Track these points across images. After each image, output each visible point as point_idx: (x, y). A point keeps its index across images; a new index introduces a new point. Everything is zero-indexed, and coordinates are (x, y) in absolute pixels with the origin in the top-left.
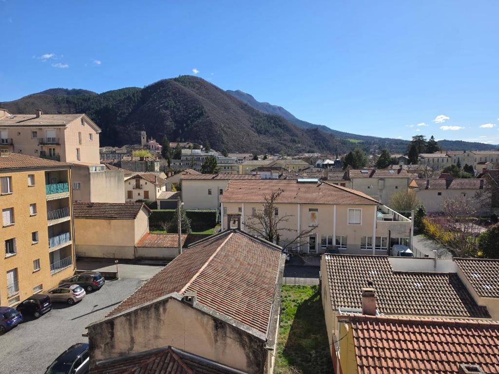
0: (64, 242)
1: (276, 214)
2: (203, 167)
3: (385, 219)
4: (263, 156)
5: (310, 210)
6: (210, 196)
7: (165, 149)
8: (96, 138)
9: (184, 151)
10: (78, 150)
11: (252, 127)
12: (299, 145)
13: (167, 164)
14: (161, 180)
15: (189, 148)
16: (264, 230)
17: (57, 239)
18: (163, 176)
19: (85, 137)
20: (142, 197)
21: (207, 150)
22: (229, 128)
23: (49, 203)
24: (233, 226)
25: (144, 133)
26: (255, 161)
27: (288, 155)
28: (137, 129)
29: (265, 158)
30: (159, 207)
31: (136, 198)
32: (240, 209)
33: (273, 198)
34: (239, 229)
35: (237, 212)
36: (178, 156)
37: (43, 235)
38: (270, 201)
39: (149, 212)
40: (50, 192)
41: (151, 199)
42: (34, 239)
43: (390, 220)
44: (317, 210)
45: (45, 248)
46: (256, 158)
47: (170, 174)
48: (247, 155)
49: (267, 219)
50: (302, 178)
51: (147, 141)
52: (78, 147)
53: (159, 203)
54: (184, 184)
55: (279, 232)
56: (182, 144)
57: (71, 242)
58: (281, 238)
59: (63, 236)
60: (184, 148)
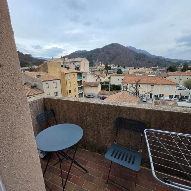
0: (81, 91)
1: (139, 86)
2: (117, 72)
3: (180, 90)
4: (137, 68)
5: (151, 86)
6: (119, 81)
7: (107, 67)
8: (88, 64)
9: (112, 67)
10: (84, 68)
11: (134, 58)
12: (151, 64)
13: (107, 71)
14: (105, 76)
15: (114, 66)
16: (134, 91)
17: (80, 91)
18: (105, 74)
19: (86, 64)
20: (100, 81)
21: (119, 66)
22: (127, 59)
23: (78, 81)
24: (125, 89)
25: (100, 62)
26: (134, 70)
27: (146, 68)
28: (99, 61)
29: (138, 69)
30: (104, 84)
31: (98, 81)
32: (128, 85)
33: (138, 81)
34: (126, 90)
35: (127, 85)
36: (110, 69)
37: (77, 89)
38: (137, 82)
39: (101, 85)
40: (78, 79)
41: (102, 81)
42: (75, 90)
43: (182, 90)
44: (153, 86)
45: (77, 93)
46: (135, 69)
47: (107, 74)
48: (132, 68)
49: (135, 88)
50: (150, 75)
51: (101, 64)
52: (84, 67)
53: (104, 83)
54: (111, 77)
55: (139, 92)
56: (111, 65)
57: (83, 92)
58: (140, 94)
59: (81, 90)
60: (112, 66)
